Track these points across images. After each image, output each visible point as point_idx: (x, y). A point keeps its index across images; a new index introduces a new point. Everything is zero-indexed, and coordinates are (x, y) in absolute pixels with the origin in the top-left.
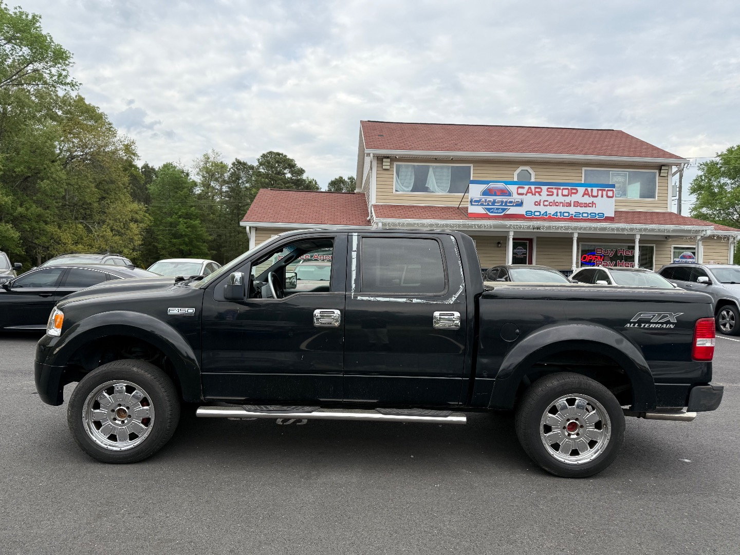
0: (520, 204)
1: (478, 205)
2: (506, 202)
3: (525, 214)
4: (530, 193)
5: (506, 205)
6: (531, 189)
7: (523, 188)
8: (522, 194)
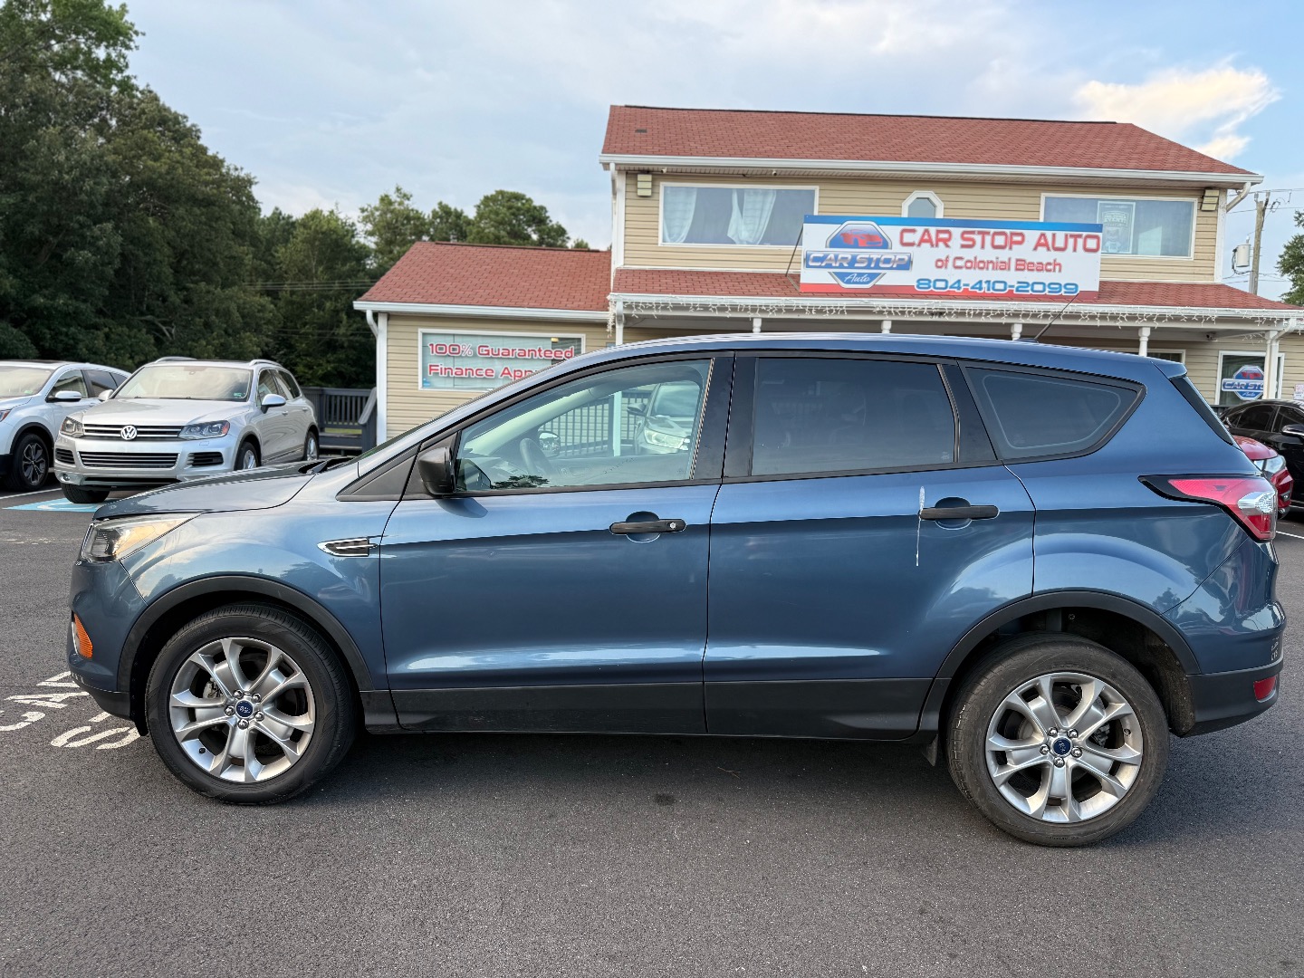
0: (906, 265)
1: (820, 267)
2: (878, 260)
3: (915, 284)
4: (926, 241)
6: (929, 235)
7: (914, 231)
8: (912, 244)
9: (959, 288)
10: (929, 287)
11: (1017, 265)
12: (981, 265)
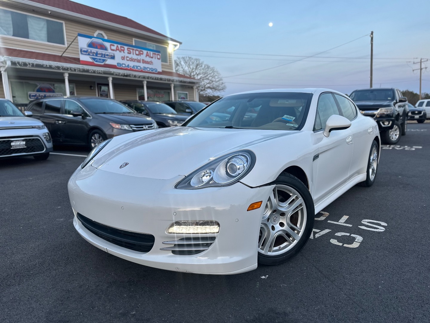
0: (113, 57)
1: (86, 54)
2: (105, 55)
3: (116, 64)
4: (118, 50)
5: (105, 57)
6: (118, 48)
7: (114, 45)
8: (113, 50)
9: (129, 67)
10: (121, 66)
11: (143, 61)
12: (134, 60)
